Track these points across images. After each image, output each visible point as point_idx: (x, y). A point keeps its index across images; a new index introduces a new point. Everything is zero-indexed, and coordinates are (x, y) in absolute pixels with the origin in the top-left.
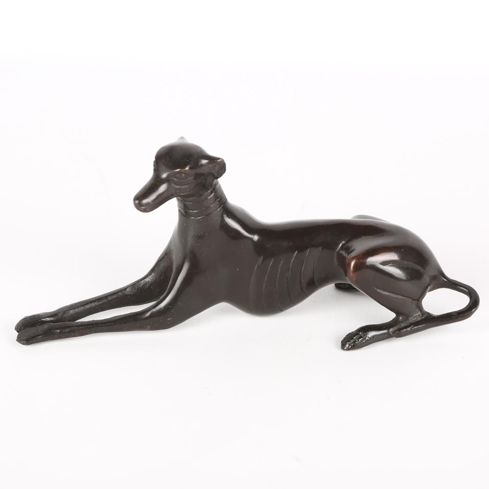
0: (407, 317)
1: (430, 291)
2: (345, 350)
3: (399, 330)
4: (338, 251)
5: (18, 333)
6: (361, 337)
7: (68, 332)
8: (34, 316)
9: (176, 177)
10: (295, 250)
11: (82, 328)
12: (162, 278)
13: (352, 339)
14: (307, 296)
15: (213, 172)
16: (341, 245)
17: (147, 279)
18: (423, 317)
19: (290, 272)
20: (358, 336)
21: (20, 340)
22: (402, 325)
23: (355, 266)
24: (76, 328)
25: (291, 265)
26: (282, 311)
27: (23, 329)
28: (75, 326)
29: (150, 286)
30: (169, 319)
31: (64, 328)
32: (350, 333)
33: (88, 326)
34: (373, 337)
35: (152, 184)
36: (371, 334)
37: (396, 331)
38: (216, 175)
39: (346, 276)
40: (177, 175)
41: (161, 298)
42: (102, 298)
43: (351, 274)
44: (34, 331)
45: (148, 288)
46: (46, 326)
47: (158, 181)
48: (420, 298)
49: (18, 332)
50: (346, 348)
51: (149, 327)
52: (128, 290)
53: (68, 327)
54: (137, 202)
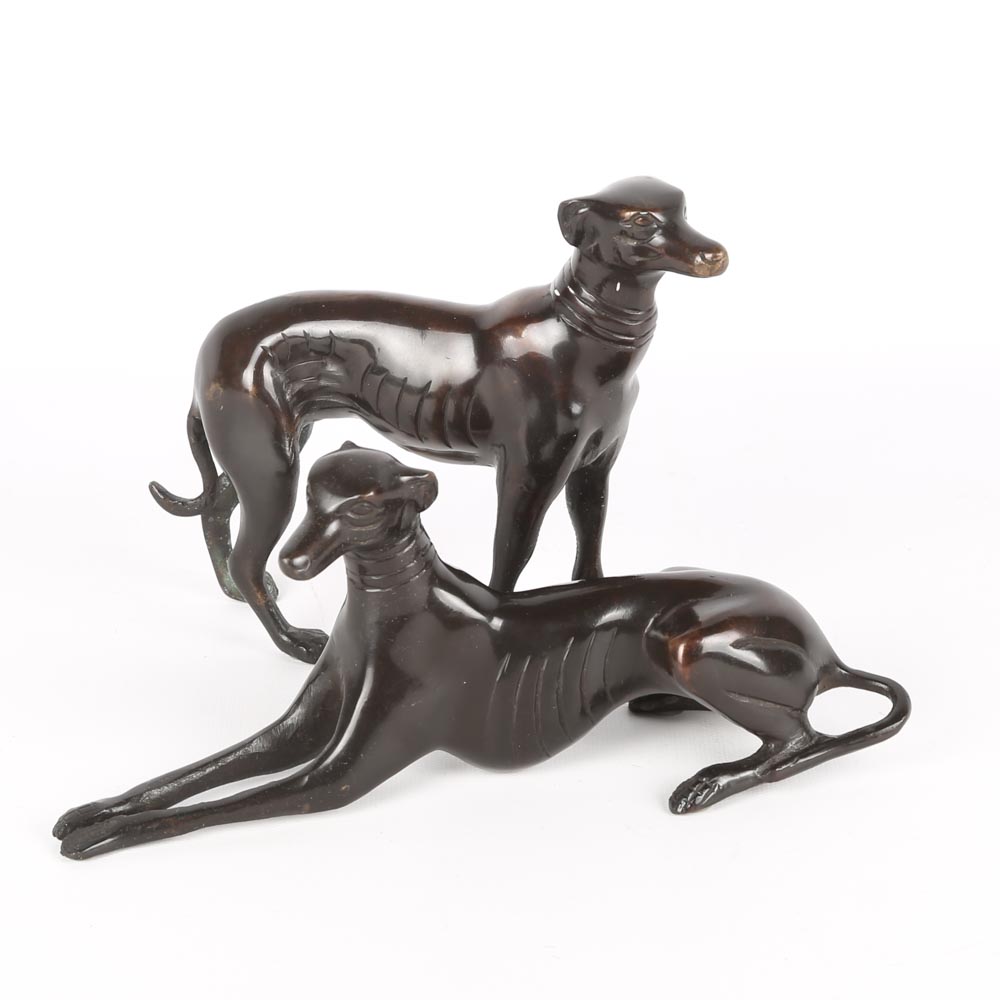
0: (783, 743)
1: (820, 692)
2: (679, 813)
3: (773, 767)
4: (648, 632)
5: (61, 842)
6: (706, 787)
7: (157, 829)
8: (88, 805)
9: (352, 512)
10: (570, 638)
11: (183, 818)
12: (318, 715)
13: (691, 791)
14: (593, 723)
15: (416, 497)
16: (652, 621)
17: (289, 721)
18: (813, 742)
19: (561, 680)
20: (701, 786)
21: (67, 851)
22: (778, 758)
23: (685, 654)
24: (171, 819)
25: (563, 665)
26: (548, 756)
27: (71, 832)
28: (170, 817)
29: (294, 734)
30: (344, 788)
31: (150, 822)
32: (684, 783)
33: (195, 815)
34: (728, 784)
35: (311, 527)
36: (723, 781)
37: (767, 770)
38: (421, 503)
39: (671, 673)
40: (355, 506)
41: (326, 749)
42: (210, 762)
43: (680, 669)
44: (92, 834)
45: (291, 738)
46: (113, 822)
47: (320, 521)
48: (803, 707)
49: (60, 839)
50: (679, 810)
51: (307, 806)
52: (254, 744)
53: (156, 820)
54: (286, 561)
